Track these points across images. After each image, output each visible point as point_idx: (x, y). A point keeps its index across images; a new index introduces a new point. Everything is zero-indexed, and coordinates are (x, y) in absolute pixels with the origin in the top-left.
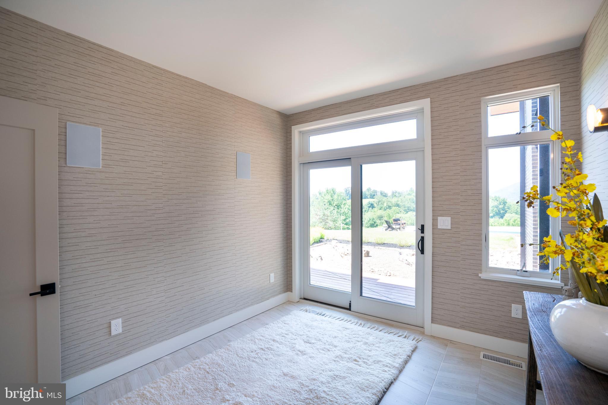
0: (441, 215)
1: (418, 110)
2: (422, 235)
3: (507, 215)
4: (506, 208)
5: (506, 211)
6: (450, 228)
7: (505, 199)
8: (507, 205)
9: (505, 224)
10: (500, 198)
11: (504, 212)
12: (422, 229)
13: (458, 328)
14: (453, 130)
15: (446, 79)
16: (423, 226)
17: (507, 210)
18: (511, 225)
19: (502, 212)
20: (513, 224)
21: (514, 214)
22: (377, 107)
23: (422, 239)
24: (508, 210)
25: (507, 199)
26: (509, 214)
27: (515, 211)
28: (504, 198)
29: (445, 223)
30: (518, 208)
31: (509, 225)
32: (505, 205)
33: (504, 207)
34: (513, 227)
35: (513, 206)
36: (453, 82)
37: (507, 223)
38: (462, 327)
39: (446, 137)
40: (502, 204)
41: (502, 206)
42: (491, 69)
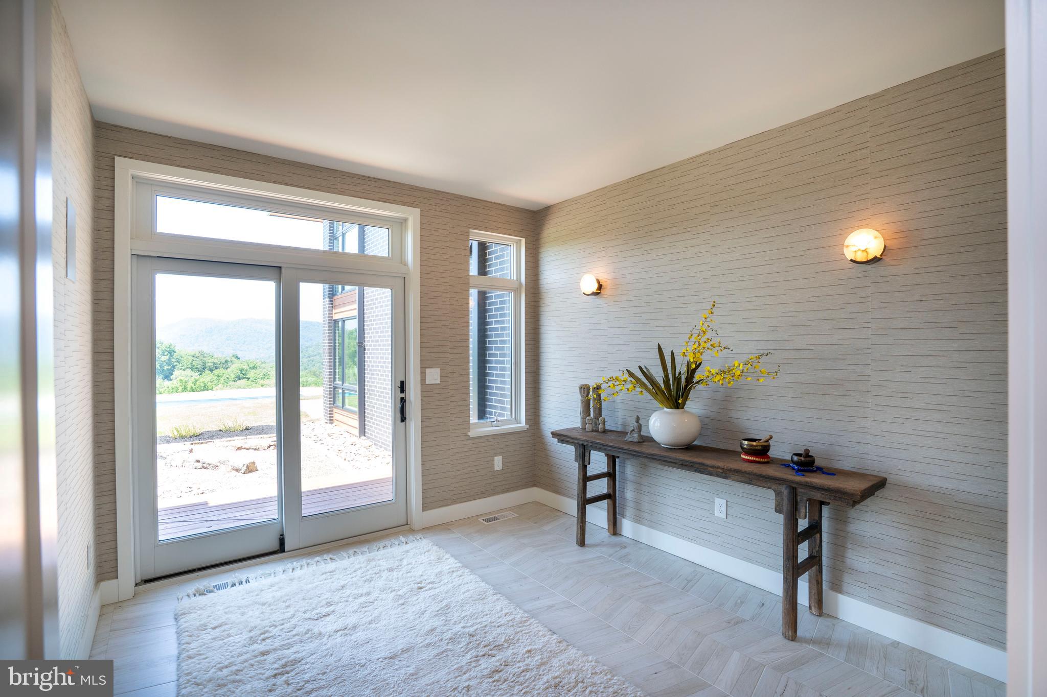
0: (429, 366)
1: (398, 218)
2: (402, 395)
3: (176, 373)
4: (173, 360)
5: (174, 367)
6: (439, 383)
7: (173, 345)
8: (175, 355)
9: (180, 389)
10: (162, 344)
11: (170, 367)
12: (403, 387)
13: (450, 505)
14: (442, 259)
15: (437, 192)
16: (403, 383)
17: (175, 364)
18: (189, 389)
19: (166, 367)
20: (192, 387)
21: (188, 372)
22: (342, 193)
23: (403, 400)
24: (177, 363)
25: (175, 346)
26: (181, 371)
27: (189, 366)
28: (171, 344)
29: (434, 376)
30: (193, 360)
31: (185, 389)
32: (172, 356)
33: (169, 360)
34: (192, 393)
35: (185, 358)
36: (444, 199)
37: (183, 387)
38: (455, 502)
39: (435, 266)
40: (166, 353)
41: (167, 357)
42: (479, 201)
